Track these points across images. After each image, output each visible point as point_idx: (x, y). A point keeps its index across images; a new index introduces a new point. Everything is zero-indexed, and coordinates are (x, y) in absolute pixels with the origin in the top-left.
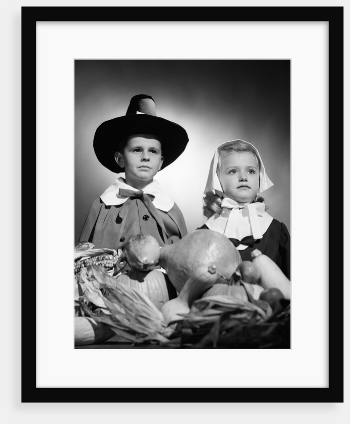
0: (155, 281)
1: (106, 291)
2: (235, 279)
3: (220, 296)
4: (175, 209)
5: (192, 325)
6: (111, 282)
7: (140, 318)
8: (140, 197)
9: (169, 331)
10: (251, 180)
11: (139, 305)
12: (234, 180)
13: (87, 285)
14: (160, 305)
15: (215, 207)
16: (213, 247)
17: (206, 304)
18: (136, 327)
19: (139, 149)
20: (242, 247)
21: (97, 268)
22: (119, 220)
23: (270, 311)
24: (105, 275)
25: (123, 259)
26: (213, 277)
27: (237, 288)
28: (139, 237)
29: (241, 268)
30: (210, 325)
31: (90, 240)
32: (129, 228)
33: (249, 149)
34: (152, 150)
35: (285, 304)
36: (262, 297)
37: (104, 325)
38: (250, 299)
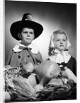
0: (32, 78)
1: (15, 82)
2: (59, 77)
3: (54, 83)
4: (39, 53)
5: (44, 93)
6: (16, 79)
7: (27, 91)
8: (27, 49)
9: (37, 95)
10: (64, 43)
11: (26, 87)
12: (58, 43)
13: (8, 80)
14: (34, 86)
15: (52, 52)
16: (51, 66)
17: (49, 86)
18: (25, 94)
19: (26, 32)
20: (61, 66)
21: (12, 74)
22: (19, 57)
23: (70, 87)
24: (14, 76)
25: (21, 71)
26: (52, 76)
27: (59, 80)
28: (26, 63)
29: (61, 73)
30: (51, 93)
31: (9, 64)
32: (23, 60)
33: (63, 33)
34: (31, 33)
35: (75, 85)
36: (68, 83)
37: (14, 94)
38: (64, 83)
